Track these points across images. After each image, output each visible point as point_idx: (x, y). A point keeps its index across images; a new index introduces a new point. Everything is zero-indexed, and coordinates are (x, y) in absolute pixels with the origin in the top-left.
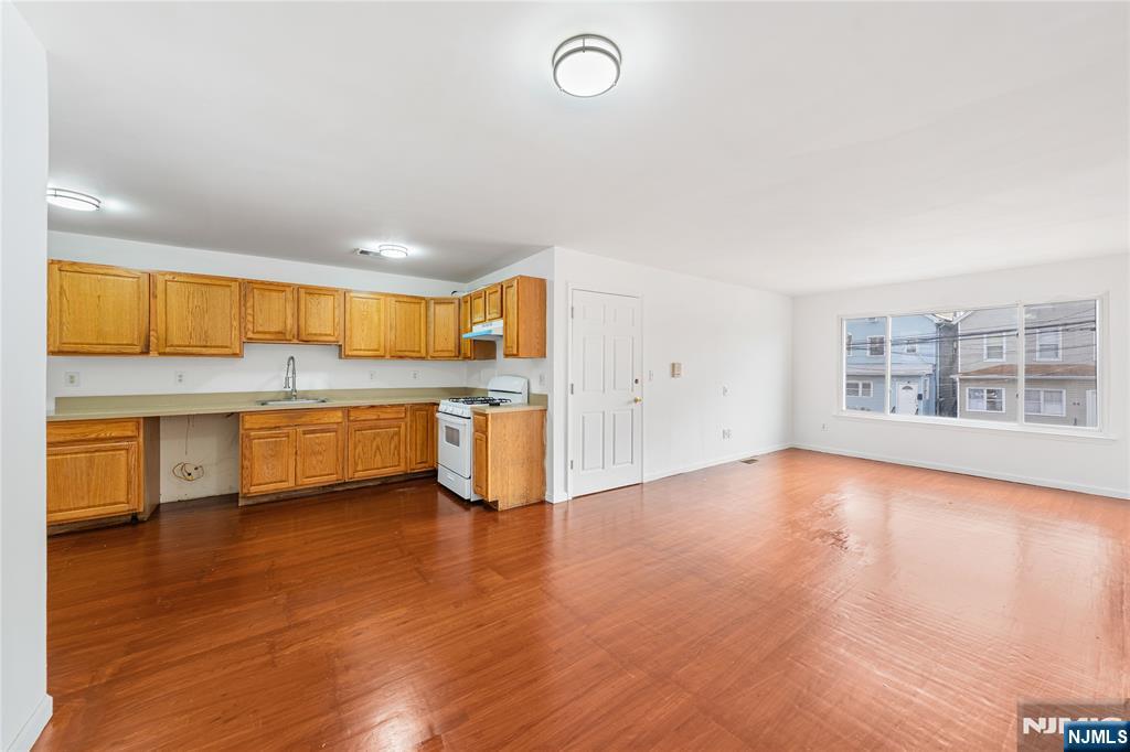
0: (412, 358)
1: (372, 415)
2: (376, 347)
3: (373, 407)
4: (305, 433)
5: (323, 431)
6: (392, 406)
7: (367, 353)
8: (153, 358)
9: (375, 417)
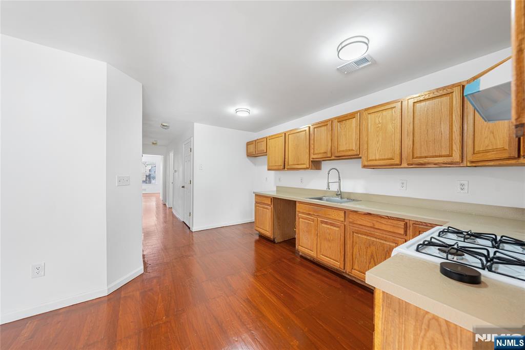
0: (437, 164)
1: (366, 222)
2: (390, 156)
3: (370, 214)
4: (322, 222)
5: (332, 224)
6: (389, 218)
7: (382, 162)
8: (286, 172)
9: (369, 224)
